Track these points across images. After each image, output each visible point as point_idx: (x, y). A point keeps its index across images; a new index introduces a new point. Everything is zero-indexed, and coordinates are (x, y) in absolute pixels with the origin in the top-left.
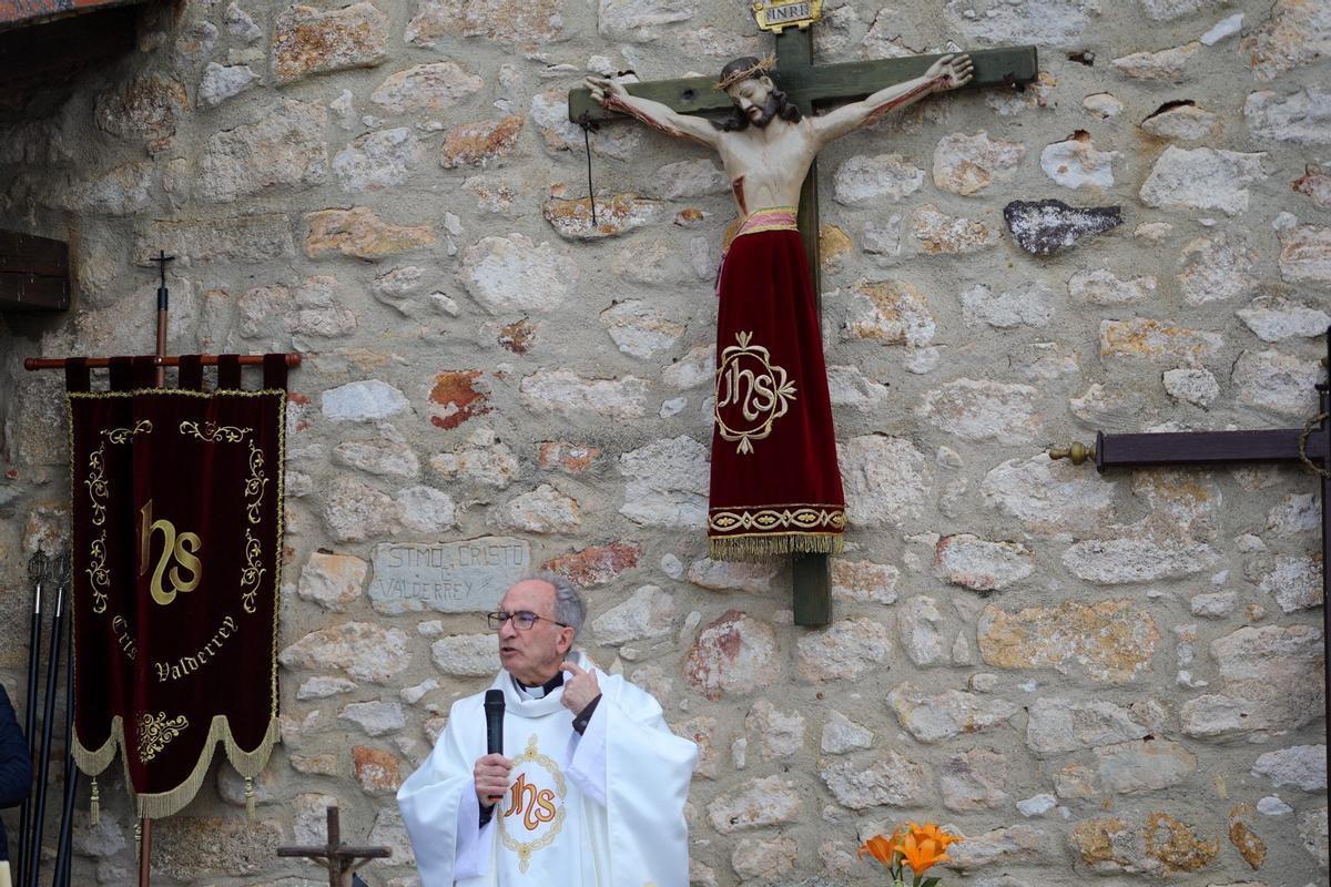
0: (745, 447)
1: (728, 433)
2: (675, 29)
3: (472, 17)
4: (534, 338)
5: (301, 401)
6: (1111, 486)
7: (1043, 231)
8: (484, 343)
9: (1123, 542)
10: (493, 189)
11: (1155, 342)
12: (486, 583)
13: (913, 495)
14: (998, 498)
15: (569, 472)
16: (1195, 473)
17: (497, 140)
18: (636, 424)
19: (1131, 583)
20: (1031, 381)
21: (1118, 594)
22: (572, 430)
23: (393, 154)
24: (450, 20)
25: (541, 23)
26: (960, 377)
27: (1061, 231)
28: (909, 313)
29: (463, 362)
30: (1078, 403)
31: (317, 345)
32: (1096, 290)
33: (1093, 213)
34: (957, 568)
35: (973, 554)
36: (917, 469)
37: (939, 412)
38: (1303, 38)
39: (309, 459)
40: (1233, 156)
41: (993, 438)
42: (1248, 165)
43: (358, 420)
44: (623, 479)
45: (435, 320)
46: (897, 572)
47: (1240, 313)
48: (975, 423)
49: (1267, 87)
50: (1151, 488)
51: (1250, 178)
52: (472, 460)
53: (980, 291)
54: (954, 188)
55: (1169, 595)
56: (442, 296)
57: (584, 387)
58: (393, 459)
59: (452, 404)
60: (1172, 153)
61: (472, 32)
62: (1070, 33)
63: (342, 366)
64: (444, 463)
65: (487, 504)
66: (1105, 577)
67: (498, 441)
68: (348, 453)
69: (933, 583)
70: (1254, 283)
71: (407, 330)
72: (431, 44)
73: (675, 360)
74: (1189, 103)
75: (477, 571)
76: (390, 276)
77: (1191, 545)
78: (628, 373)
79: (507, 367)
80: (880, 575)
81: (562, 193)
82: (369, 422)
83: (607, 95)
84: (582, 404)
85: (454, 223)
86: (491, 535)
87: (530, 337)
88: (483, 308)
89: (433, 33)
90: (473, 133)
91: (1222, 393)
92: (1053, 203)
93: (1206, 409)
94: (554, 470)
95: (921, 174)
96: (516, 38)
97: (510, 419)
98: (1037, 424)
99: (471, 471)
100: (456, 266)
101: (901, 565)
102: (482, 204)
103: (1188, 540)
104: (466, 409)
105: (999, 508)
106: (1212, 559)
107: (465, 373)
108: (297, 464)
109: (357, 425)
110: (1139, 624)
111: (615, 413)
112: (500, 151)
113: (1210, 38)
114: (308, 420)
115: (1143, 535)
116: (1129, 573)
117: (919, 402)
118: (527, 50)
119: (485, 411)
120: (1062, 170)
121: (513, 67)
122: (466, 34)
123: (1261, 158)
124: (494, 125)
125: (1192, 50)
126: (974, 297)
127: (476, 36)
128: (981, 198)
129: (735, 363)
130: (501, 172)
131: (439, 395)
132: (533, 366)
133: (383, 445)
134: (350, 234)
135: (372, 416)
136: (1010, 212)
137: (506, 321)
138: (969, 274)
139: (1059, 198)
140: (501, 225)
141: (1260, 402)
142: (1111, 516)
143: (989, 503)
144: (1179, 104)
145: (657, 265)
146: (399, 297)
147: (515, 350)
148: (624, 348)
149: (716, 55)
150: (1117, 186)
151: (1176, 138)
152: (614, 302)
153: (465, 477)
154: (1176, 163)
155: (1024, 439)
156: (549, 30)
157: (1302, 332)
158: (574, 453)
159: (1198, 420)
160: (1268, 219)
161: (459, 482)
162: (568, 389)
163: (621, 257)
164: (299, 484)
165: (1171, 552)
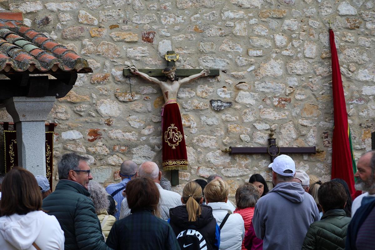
0: (174, 148)
1: (170, 145)
2: (144, 58)
3: (99, 50)
4: (113, 122)
5: (57, 134)
6: (230, 157)
7: (218, 106)
8: (101, 123)
9: (233, 169)
10: (104, 89)
11: (238, 129)
12: (102, 176)
13: (193, 158)
14: (209, 159)
15: (121, 152)
16: (246, 155)
17: (105, 78)
18: (135, 142)
19: (234, 177)
20: (215, 136)
21: (231, 179)
22: (120, 143)
23: (80, 79)
24: (93, 50)
25: (114, 53)
26: (201, 134)
27: (221, 106)
28: (192, 121)
29: (95, 127)
30: (224, 141)
31: (60, 122)
32: (227, 118)
33: (227, 103)
34: (202, 173)
35: (205, 171)
36: (194, 153)
37: (198, 141)
38: (266, 72)
39: (58, 148)
40: (253, 94)
41: (209, 147)
42: (255, 96)
43: (71, 139)
44: (133, 154)
45: (89, 117)
46: (189, 174)
47: (254, 124)
48: (205, 144)
49: (258, 81)
50: (238, 158)
51: (256, 98)
52: (99, 149)
53: (205, 117)
54: (201, 96)
55: (241, 179)
56: (91, 112)
57: (124, 134)
58: (79, 148)
59: (92, 136)
60: (242, 92)
61: (99, 53)
62: (223, 67)
63: (67, 127)
64: (92, 149)
65: (103, 159)
66: (230, 175)
67: (103, 145)
68: (69, 147)
69: (197, 176)
70: (256, 118)
71: (82, 119)
72: (89, 55)
73: (143, 129)
74: (245, 83)
75: (100, 174)
76: (79, 107)
77: (245, 169)
78: (133, 131)
79: (106, 129)
80: (186, 175)
81: (119, 91)
82: (74, 140)
83: (134, 71)
84: (123, 137)
85: (94, 96)
86: (102, 166)
87: (112, 122)
88: (101, 115)
89: (90, 53)
90: (99, 76)
91: (251, 140)
92: (219, 100)
93: (248, 143)
94: (117, 152)
95: (194, 93)
96: (109, 56)
97: (106, 140)
98: (217, 144)
99: (99, 151)
100: (95, 106)
101: (190, 173)
102: (101, 92)
103: (244, 168)
104: (96, 138)
105: (209, 161)
106: (249, 172)
107: (96, 129)
108: (55, 149)
109: (70, 140)
110: (236, 185)
111: (131, 139)
112: (105, 81)
113: (249, 70)
114: (58, 139)
115: (236, 167)
116: (234, 175)
117: (193, 139)
118: (111, 59)
119: (100, 138)
120: (221, 94)
121: (108, 62)
122: (97, 53)
123: (258, 94)
124: (104, 75)
125: (246, 72)
126: (204, 118)
127: (100, 54)
128: (206, 98)
129: (171, 130)
130: (105, 85)
131: (90, 134)
132: (112, 129)
133: (77, 145)
134: (70, 96)
135: (74, 138)
136: (211, 102)
137: (106, 118)
138: (203, 114)
139: (220, 99)
140: (105, 97)
141: (257, 142)
142: (230, 163)
143: (207, 160)
144: (242, 82)
145: (140, 108)
146: (81, 111)
147: (107, 125)
148: (132, 126)
149: (153, 64)
150: (231, 98)
151: (243, 89)
152: (130, 116)
153: (97, 153)
154: (243, 94)
155: (215, 147)
156: (117, 55)
157: (265, 128)
158: (122, 148)
159: (247, 145)
160: (258, 106)
161: (95, 154)
162: (120, 134)
163: (132, 106)
164: (57, 154)
165: (241, 171)
